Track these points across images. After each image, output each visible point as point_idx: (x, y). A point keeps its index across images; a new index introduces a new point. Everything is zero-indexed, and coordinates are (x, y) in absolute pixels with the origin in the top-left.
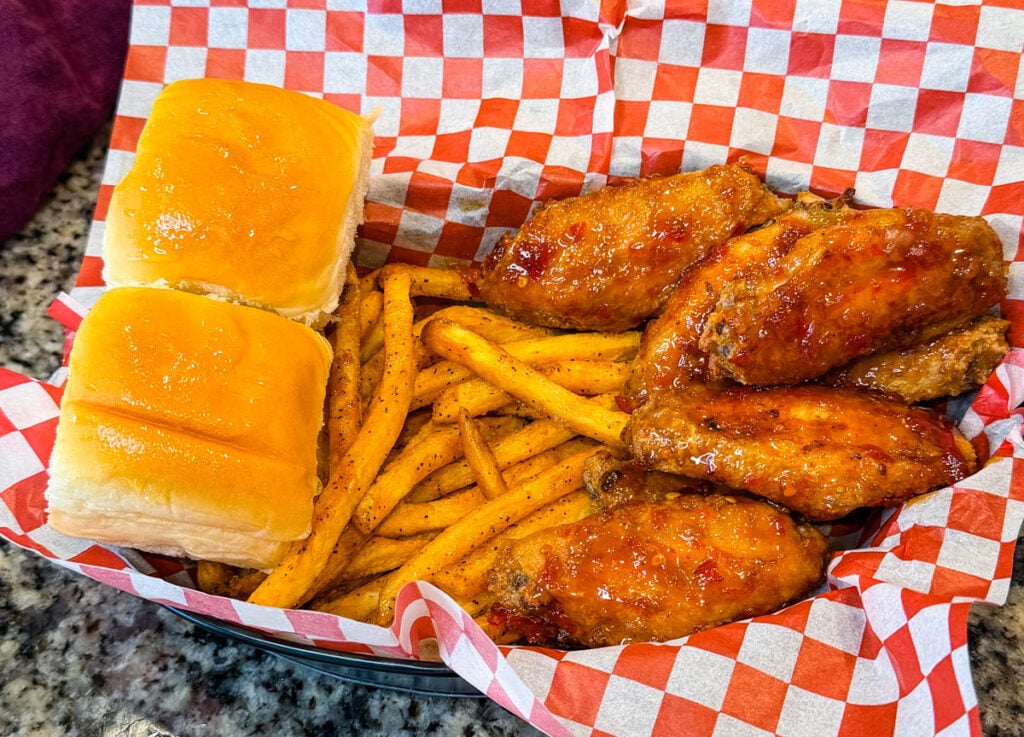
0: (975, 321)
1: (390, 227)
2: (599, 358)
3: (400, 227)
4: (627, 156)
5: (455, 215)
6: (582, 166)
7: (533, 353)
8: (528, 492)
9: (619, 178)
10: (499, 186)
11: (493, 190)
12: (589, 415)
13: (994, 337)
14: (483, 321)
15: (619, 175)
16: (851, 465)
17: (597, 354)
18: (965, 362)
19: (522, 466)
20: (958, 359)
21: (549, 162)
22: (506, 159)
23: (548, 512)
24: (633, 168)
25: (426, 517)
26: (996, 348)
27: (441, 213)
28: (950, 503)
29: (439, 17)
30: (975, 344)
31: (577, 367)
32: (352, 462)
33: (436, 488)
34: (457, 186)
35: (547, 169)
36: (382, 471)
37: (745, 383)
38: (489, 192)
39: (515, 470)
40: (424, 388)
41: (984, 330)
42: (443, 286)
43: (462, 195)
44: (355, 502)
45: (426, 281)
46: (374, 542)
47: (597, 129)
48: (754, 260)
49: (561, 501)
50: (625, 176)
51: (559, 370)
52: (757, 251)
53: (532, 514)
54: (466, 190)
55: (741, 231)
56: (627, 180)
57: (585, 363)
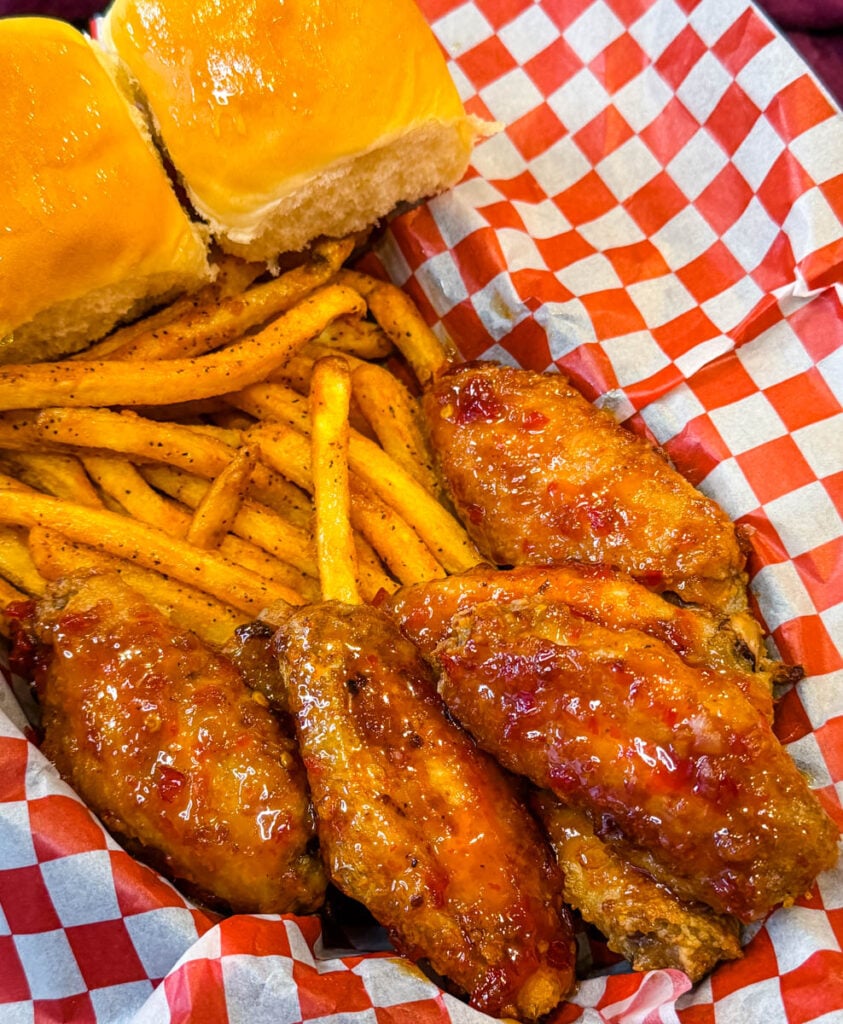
0: (696, 905)
1: (421, 253)
2: (435, 553)
3: (428, 262)
4: (674, 414)
5: (481, 302)
6: (627, 378)
7: (386, 480)
8: (202, 564)
9: (644, 425)
10: (539, 315)
11: (530, 314)
12: (336, 571)
13: (692, 941)
14: (387, 411)
15: (648, 423)
16: (400, 861)
17: (438, 547)
18: (634, 925)
19: (258, 553)
20: (630, 914)
21: (605, 345)
22: (575, 301)
23: (205, 602)
24: (665, 431)
25: (128, 492)
26: (684, 954)
27: (474, 287)
28: (417, 999)
29: (697, 125)
30: (664, 923)
31: (406, 535)
32: (93, 370)
33: (178, 486)
34: (505, 277)
35: (596, 349)
36: (116, 409)
37: (439, 690)
38: (523, 311)
39: (248, 549)
40: (269, 402)
41: (693, 924)
42: (419, 357)
43: (501, 289)
44: (57, 400)
45: (408, 335)
46: (68, 461)
47: (680, 362)
48: (609, 611)
49: (228, 608)
50: (652, 429)
51: (383, 517)
52: (622, 606)
53: (190, 586)
54: (506, 288)
55: (651, 581)
56: (647, 434)
57: (416, 540)
